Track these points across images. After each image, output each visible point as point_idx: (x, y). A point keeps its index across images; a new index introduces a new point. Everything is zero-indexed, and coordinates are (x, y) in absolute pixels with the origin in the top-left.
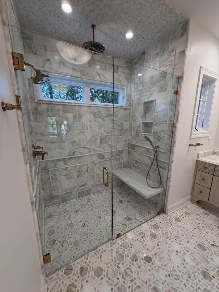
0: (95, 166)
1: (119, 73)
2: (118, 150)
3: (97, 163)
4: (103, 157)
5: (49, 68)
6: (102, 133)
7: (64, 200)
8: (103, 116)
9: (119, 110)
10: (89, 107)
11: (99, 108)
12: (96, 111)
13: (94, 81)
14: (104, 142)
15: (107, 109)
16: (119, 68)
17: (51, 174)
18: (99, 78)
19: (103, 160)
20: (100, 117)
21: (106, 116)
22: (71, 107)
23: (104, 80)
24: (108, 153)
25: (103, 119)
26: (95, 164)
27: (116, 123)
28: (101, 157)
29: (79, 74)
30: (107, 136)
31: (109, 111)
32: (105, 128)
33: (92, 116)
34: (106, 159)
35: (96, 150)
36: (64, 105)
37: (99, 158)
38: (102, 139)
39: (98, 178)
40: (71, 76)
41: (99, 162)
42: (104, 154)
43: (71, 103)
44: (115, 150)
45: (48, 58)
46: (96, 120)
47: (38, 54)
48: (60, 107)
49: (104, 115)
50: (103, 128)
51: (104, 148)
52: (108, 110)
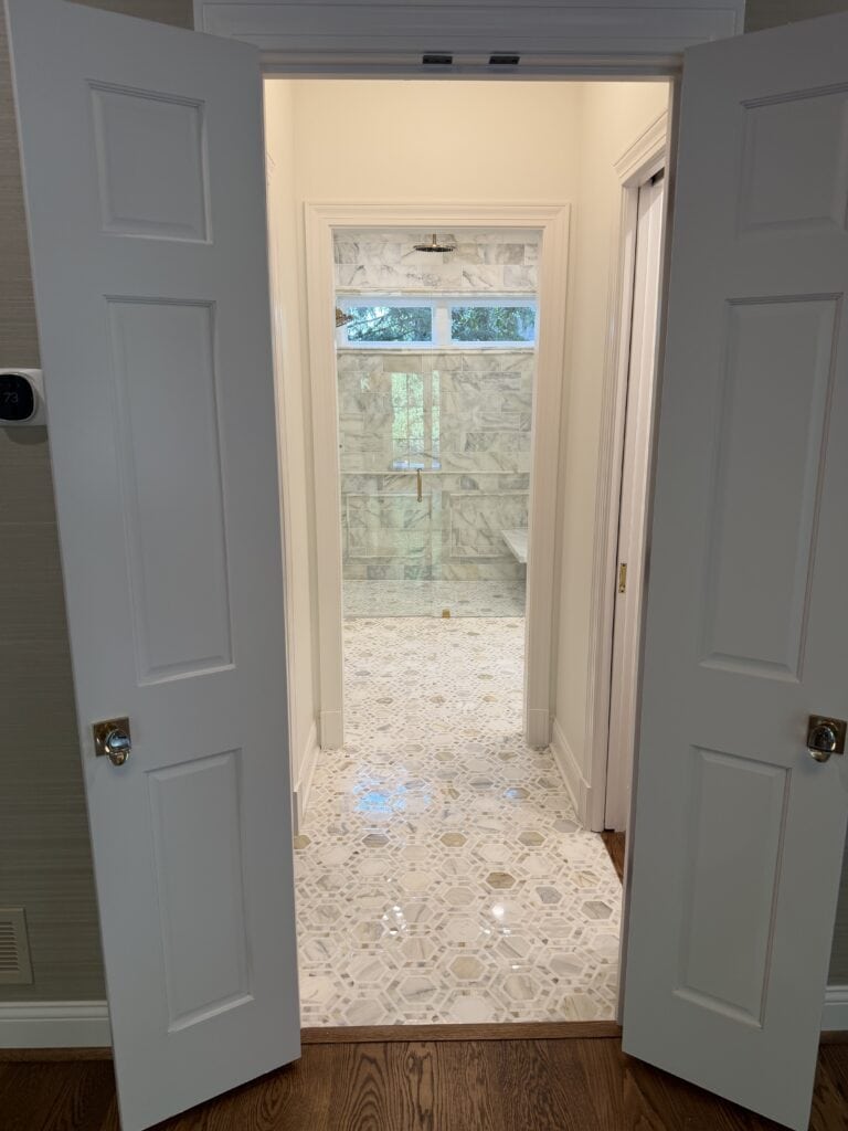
0: (451, 506)
1: (526, 262)
2: (519, 471)
3: (457, 498)
4: (474, 486)
5: (362, 283)
6: (472, 420)
7: (372, 575)
8: (476, 376)
9: (525, 360)
10: (441, 358)
11: (466, 358)
12: (457, 365)
13: (457, 295)
14: (477, 446)
15: (489, 358)
16: (526, 248)
17: (351, 505)
18: (469, 285)
19: (475, 492)
20: (467, 380)
21: (484, 377)
22: (400, 358)
23: (482, 285)
24: (488, 475)
25: (476, 385)
26: (452, 501)
27: (515, 395)
28: (468, 484)
29: (420, 285)
30: (488, 429)
31: (493, 364)
32: (481, 409)
33: (448, 377)
34: (482, 492)
35: (454, 466)
36: (384, 355)
37: (464, 488)
38: (471, 438)
39: (457, 540)
40: (403, 292)
41: (463, 497)
42: (476, 478)
43: (400, 350)
44: (512, 472)
45: (360, 264)
46: (458, 387)
47: (343, 260)
48: (377, 360)
49: (480, 374)
50: (476, 409)
51: (476, 462)
52: (492, 361)
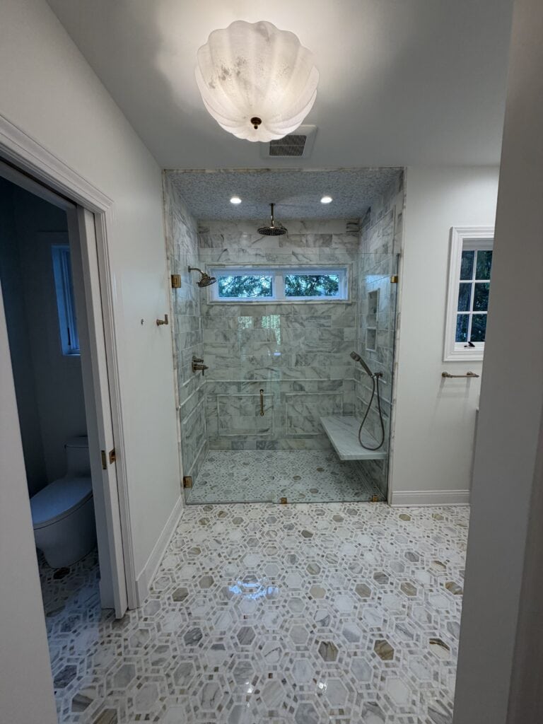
0: (287, 401)
1: (334, 245)
2: (331, 379)
3: (291, 397)
4: (302, 389)
5: (226, 260)
6: (299, 346)
7: (235, 447)
8: (302, 318)
9: (334, 307)
10: (279, 307)
11: (295, 307)
12: (290, 311)
13: (288, 266)
14: (304, 363)
15: (311, 306)
16: (333, 237)
17: (220, 402)
18: (297, 260)
19: (302, 393)
20: (296, 321)
21: (307, 319)
22: (252, 307)
23: (305, 261)
24: (311, 382)
25: (302, 324)
26: (287, 399)
27: (328, 330)
28: (298, 388)
29: (264, 261)
30: (310, 352)
31: (313, 311)
32: (306, 339)
33: (284, 319)
34: (307, 392)
35: (288, 375)
36: (241, 305)
37: (295, 390)
38: (299, 358)
39: (291, 424)
40: (253, 265)
41: (295, 396)
42: (303, 384)
43: (252, 302)
44: (326, 379)
45: (225, 248)
46: (291, 326)
47: (214, 246)
48: (236, 308)
49: (304, 317)
50: (303, 338)
51: (303, 373)
52: (312, 308)
